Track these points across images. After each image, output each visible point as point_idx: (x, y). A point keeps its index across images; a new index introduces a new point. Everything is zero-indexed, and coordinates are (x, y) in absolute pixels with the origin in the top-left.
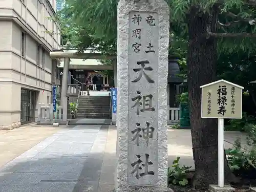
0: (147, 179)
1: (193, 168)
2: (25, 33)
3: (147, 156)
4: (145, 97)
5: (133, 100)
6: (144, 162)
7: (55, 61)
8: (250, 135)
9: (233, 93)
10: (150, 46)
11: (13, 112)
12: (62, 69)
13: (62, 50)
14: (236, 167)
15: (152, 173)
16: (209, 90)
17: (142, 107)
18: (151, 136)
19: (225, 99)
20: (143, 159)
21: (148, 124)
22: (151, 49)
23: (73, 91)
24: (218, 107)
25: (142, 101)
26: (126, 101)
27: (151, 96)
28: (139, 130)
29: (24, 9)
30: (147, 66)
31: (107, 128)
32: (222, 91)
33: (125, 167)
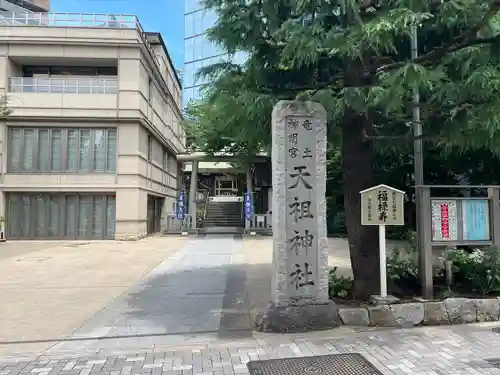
0: (307, 289)
1: (352, 279)
2: (151, 136)
3: (306, 265)
4: (303, 204)
5: (291, 206)
6: (303, 271)
7: (180, 164)
8: (411, 242)
9: (394, 198)
10: (307, 151)
11: (140, 221)
12: (189, 173)
13: (187, 153)
14: (396, 276)
15: (312, 283)
16: (369, 196)
17: (300, 214)
18: (310, 245)
19: (385, 205)
20: (302, 268)
21: (307, 231)
22: (308, 153)
23: (200, 197)
24: (379, 214)
25: (299, 207)
26: (284, 208)
27: (309, 203)
28: (298, 237)
29: (150, 109)
30: (304, 171)
31: (241, 237)
32: (383, 197)
33: (284, 278)
